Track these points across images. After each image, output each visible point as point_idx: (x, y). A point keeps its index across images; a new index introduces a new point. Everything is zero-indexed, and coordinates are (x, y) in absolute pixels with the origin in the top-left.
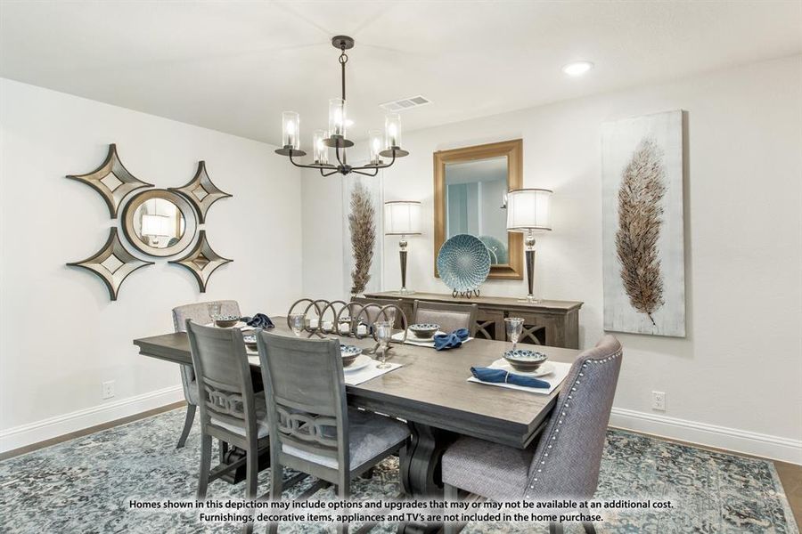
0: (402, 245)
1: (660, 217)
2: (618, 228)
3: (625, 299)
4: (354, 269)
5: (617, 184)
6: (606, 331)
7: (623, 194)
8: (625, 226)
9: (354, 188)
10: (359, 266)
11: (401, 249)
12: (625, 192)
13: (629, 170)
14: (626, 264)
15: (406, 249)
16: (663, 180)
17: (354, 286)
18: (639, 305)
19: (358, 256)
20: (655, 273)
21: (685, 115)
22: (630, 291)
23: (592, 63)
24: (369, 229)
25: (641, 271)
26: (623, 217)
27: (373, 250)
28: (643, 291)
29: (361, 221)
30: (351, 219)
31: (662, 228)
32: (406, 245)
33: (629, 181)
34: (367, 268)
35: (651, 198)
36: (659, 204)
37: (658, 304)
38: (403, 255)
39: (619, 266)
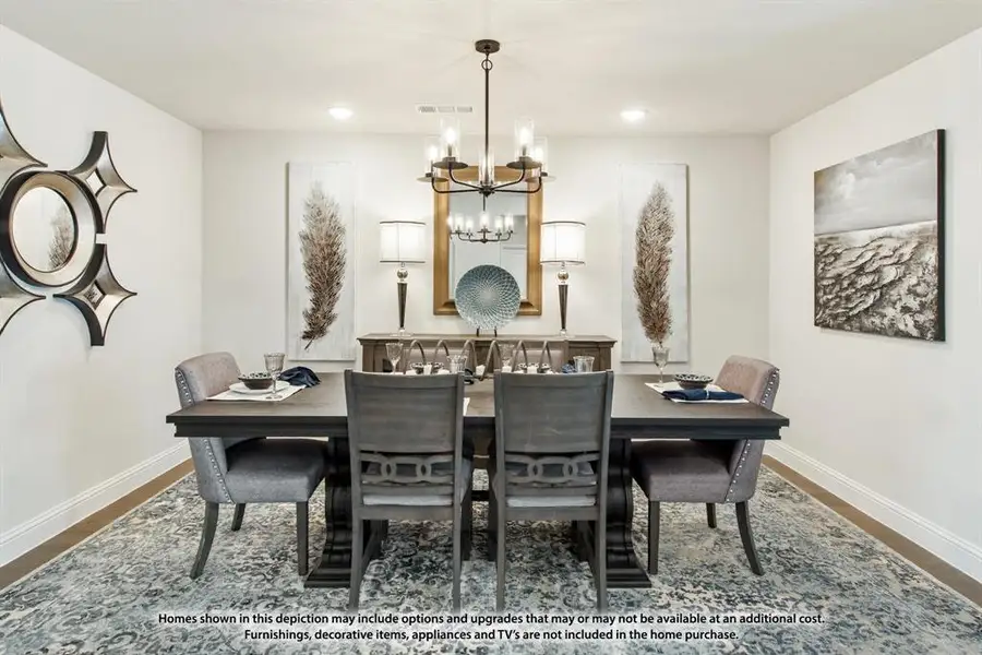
0: (402, 276)
1: (670, 256)
2: (635, 264)
3: (640, 330)
4: (309, 305)
5: (634, 223)
6: (623, 363)
7: (640, 233)
8: (641, 263)
9: (311, 197)
10: (317, 302)
11: (399, 280)
12: (641, 231)
13: (645, 212)
14: (641, 298)
15: (405, 281)
16: (672, 225)
17: (308, 329)
18: (653, 336)
19: (316, 288)
20: (665, 306)
21: (688, 168)
22: (645, 323)
23: (647, 111)
24: (335, 254)
25: (654, 305)
26: (640, 254)
27: (342, 281)
28: (655, 322)
29: (323, 242)
30: (305, 237)
31: (671, 266)
32: (405, 276)
33: (644, 222)
34: (331, 304)
35: (662, 238)
36: (669, 244)
37: (668, 334)
38: (402, 288)
39: (635, 301)
